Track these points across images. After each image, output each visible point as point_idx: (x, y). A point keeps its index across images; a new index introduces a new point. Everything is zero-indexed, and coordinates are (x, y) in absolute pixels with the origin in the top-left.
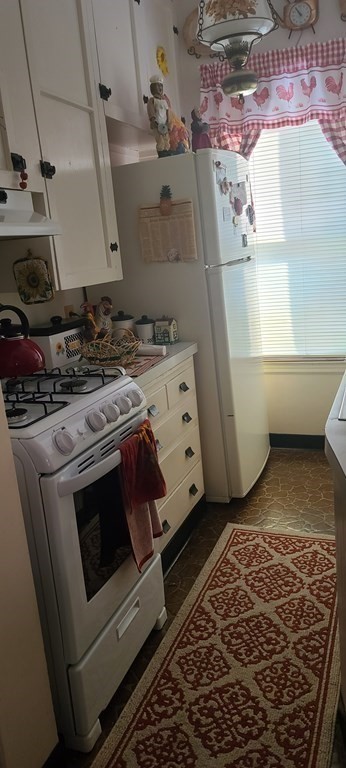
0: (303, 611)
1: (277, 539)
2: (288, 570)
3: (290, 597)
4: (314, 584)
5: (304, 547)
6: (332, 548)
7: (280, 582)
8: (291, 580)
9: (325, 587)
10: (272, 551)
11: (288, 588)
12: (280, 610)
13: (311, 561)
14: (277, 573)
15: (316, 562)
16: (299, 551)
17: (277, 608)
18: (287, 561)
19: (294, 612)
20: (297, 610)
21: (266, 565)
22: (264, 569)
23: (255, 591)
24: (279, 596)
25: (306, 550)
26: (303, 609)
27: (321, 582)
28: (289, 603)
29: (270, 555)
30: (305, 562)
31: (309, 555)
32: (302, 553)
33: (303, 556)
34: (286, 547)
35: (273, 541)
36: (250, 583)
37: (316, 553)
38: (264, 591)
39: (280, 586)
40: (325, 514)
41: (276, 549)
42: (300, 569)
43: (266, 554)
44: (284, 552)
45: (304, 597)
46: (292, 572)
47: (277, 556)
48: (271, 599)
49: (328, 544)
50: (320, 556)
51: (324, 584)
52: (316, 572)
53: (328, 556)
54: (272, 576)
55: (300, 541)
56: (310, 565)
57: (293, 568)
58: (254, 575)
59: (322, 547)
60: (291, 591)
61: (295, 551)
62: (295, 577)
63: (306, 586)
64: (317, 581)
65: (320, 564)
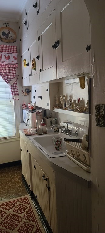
0: (27, 227)
1: (4, 205)
2: (14, 215)
3: (20, 224)
4: (25, 216)
5: (14, 204)
6: (23, 201)
7: (14, 220)
8: (17, 218)
9: (29, 215)
10: (5, 210)
11: (18, 221)
12: (20, 231)
13: (19, 208)
14: (11, 218)
15: (21, 208)
16: (13, 206)
17: (18, 230)
18: (12, 211)
19: (24, 229)
20: (25, 228)
21: (5, 216)
22: (6, 218)
23: (7, 228)
24: (16, 226)
25: (16, 205)
26: (26, 227)
27: (27, 214)
28: (21, 227)
29: (5, 212)
30: (18, 210)
31: (18, 206)
32: (15, 207)
33: (16, 208)
34: (9, 207)
35: (3, 207)
36: (3, 226)
37: (19, 205)
38: (10, 226)
39: (15, 222)
40: (15, 190)
41: (5, 209)
42: (17, 212)
43: (3, 212)
44: (9, 209)
45: (24, 222)
46: (16, 215)
47: (7, 211)
48: (14, 228)
49: (21, 200)
50: (21, 205)
51: (28, 214)
52: (23, 211)
53: (24, 204)
54: (10, 219)
55: (12, 203)
56: (20, 210)
57: (15, 213)
58: (3, 222)
59: (20, 202)
60: (19, 222)
61: (12, 207)
62: (18, 217)
63: (23, 218)
64: (25, 214)
65: (23, 208)
